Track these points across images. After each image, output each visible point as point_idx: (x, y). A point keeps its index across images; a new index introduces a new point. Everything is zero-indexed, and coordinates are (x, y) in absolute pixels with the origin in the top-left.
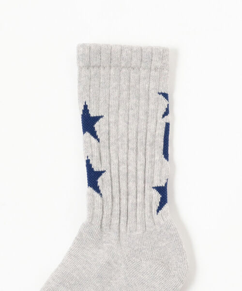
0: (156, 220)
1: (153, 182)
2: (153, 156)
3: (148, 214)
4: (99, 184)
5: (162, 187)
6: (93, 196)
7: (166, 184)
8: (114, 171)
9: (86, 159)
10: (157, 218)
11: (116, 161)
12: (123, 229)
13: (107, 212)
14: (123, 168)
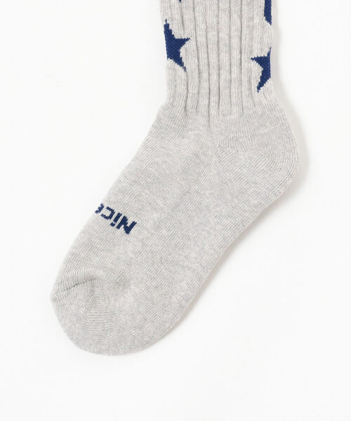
0: (256, 99)
1: (251, 52)
2: (252, 19)
3: (245, 92)
4: (181, 55)
5: (264, 58)
6: (174, 69)
7: (269, 54)
8: (202, 40)
9: (165, 23)
10: (258, 96)
11: (203, 26)
12: (213, 112)
13: (193, 91)
14: (212, 35)
